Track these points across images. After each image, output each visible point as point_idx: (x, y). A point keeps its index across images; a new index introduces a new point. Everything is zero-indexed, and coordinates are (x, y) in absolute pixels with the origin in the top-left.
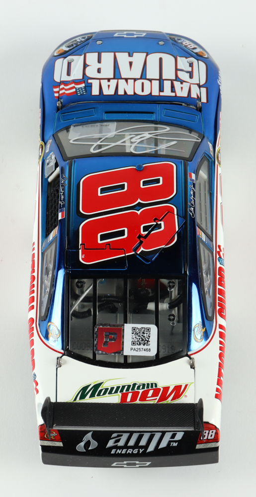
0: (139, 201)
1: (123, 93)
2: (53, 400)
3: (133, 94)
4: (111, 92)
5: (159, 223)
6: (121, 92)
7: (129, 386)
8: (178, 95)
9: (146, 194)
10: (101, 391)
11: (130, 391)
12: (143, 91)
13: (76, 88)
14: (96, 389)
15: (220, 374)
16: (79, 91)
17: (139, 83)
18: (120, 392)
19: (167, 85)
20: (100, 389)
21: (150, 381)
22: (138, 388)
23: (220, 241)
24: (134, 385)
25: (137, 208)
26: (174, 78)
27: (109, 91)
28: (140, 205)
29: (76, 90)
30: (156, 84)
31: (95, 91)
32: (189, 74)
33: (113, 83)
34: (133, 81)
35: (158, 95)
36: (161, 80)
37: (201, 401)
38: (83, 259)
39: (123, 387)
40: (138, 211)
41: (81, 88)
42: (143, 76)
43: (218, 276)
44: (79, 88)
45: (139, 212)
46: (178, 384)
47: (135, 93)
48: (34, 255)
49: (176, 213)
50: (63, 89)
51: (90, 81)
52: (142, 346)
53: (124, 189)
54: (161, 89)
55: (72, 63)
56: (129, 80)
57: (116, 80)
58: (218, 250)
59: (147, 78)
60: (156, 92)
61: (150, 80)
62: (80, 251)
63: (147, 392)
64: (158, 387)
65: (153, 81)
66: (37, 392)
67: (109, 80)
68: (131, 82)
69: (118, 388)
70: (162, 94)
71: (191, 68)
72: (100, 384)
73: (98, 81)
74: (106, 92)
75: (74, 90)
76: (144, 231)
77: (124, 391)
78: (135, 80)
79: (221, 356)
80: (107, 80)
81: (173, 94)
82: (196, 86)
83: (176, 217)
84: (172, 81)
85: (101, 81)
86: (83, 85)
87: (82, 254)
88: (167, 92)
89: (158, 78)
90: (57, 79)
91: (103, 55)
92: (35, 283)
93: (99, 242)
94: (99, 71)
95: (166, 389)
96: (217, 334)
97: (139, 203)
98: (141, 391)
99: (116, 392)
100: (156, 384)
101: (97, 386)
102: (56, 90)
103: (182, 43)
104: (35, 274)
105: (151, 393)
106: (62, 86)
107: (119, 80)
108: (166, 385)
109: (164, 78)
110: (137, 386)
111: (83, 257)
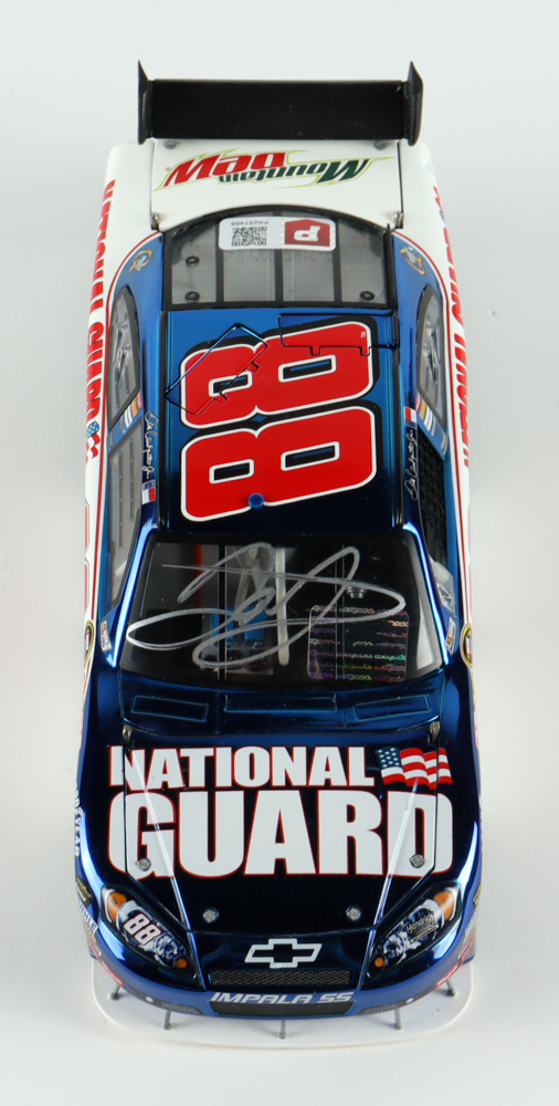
0: (256, 433)
1: (296, 750)
2: (404, 142)
3: (275, 749)
4: (322, 753)
5: (217, 394)
6: (300, 752)
7: (270, 175)
8: (174, 751)
9: (241, 446)
10: (321, 170)
11: (268, 170)
12: (252, 757)
13: (400, 766)
14: (330, 172)
15: (104, 226)
16: (393, 757)
17: (260, 780)
18: (285, 169)
19: (197, 777)
20: (323, 174)
21: (232, 185)
22: (252, 175)
23: (93, 466)
24: (260, 178)
25: (260, 419)
26: (182, 795)
27: (327, 754)
28: (253, 423)
29: (399, 761)
30: (223, 779)
31: (357, 755)
32: (149, 822)
33: (317, 779)
34: (275, 783)
35: (218, 749)
36: (211, 787)
37: (141, 141)
38: (364, 330)
39: (280, 174)
40: (257, 414)
41: (389, 766)
42: (251, 796)
43: (101, 395)
44: (393, 765)
45: (257, 410)
46: (182, 186)
47: (270, 751)
48: (465, 439)
49: (183, 413)
50: (431, 771)
51: (370, 782)
52: (247, 227)
53: (287, 457)
54: (210, 764)
55: (414, 852)
56: (283, 783)
57: (312, 783)
58: (98, 447)
59: (241, 793)
60: (223, 754)
61: (235, 787)
62: (369, 344)
63: (236, 169)
64: (218, 177)
65: (229, 784)
66: (435, 189)
67: (328, 785)
68: (279, 781)
69: (290, 173)
70: (209, 752)
71: (143, 843)
72: (323, 180)
73: (352, 784)
74: (332, 753)
75: (405, 761)
76: (246, 376)
77: (278, 169)
78: (268, 786)
79: (102, 248)
80: (334, 783)
81: (185, 752)
82: (133, 788)
83: (183, 405)
84: (187, 788)
85: (345, 784)
86: (385, 773)
87: (365, 338)
88: (197, 756)
89: (218, 794)
90: (445, 804)
91: (344, 870)
92: (456, 384)
93: (333, 358)
94: (351, 814)
95: (203, 175)
96: (106, 289)
97: (256, 429)
98: (249, 170)
99: (292, 169)
100: (221, 179)
101: (329, 176)
102: (445, 773)
103: (162, 932)
104: (457, 400)
105: (231, 168)
106: (432, 779)
107: (304, 783)
108: (204, 181)
109: (205, 795)
110: (256, 176)
111: (363, 334)
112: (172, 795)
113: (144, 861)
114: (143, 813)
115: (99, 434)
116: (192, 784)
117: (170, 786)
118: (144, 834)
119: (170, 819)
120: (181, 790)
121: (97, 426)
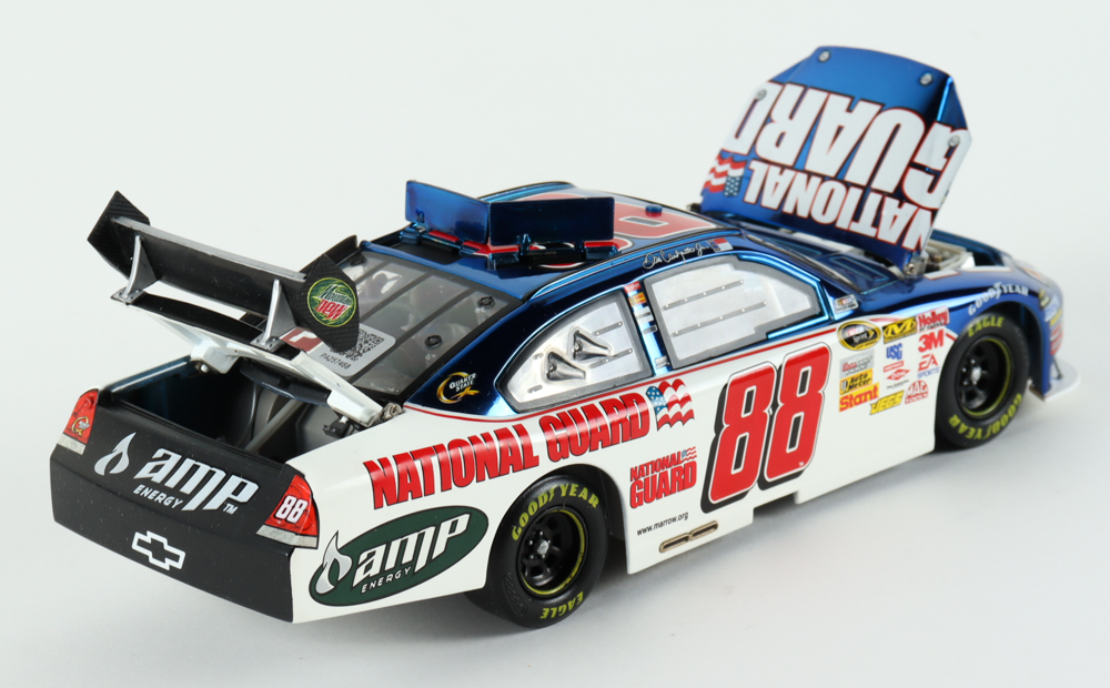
1: (791, 210)
6: (789, 206)
12: (824, 212)
13: (728, 177)
26: (891, 191)
27: (772, 198)
29: (727, 181)
32: (931, 178)
33: (786, 179)
34: (819, 181)
35: (846, 227)
36: (866, 191)
41: (735, 178)
51: (753, 165)
56: (813, 179)
57: (794, 174)
59: (847, 178)
65: (852, 188)
67: (783, 169)
68: (814, 184)
70: (854, 227)
73: (767, 166)
74: (767, 198)
75: (723, 181)
85: (771, 168)
89: (864, 184)
94: (780, 139)
109: (874, 186)
112: (900, 195)
113: (952, 144)
114: (931, 189)
115: (657, 385)
116: (879, 197)
117: (896, 202)
118: (939, 168)
119: (912, 172)
120: (890, 195)
121: (650, 389)
